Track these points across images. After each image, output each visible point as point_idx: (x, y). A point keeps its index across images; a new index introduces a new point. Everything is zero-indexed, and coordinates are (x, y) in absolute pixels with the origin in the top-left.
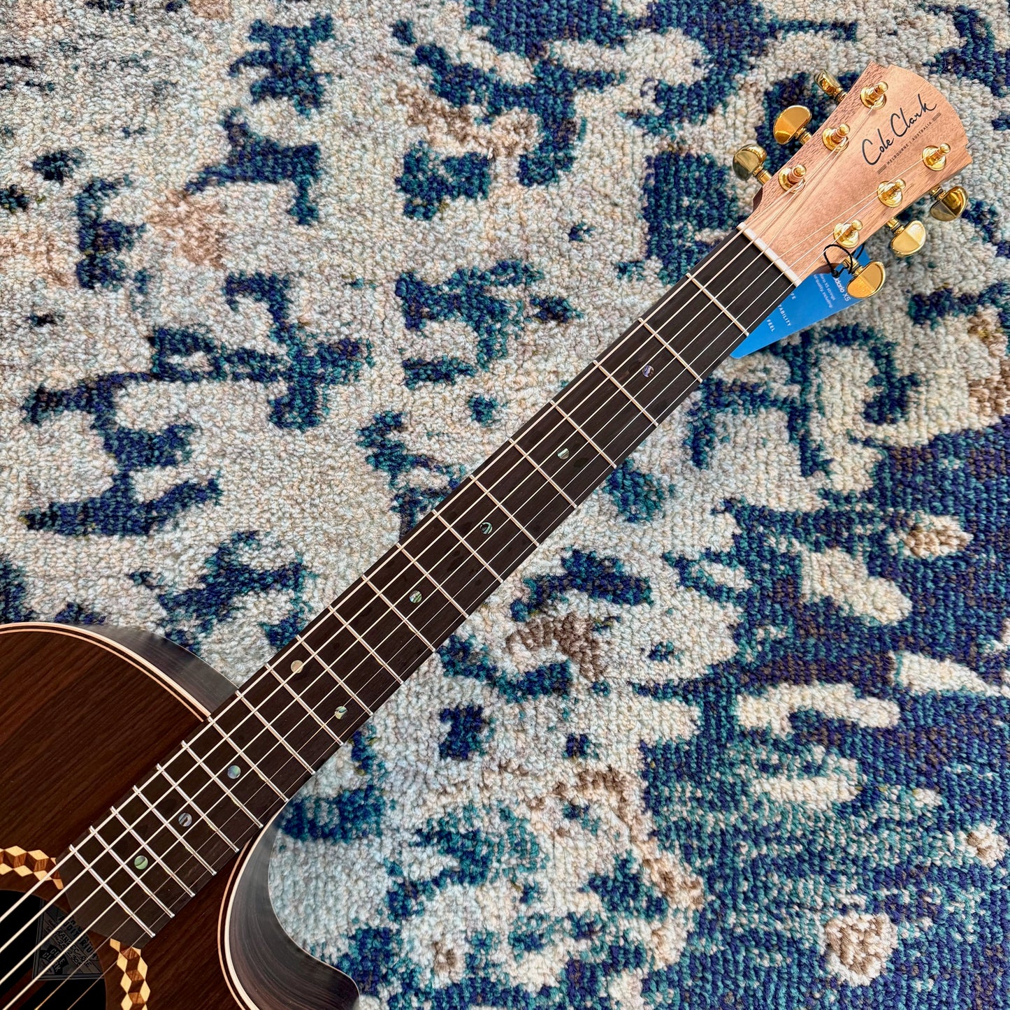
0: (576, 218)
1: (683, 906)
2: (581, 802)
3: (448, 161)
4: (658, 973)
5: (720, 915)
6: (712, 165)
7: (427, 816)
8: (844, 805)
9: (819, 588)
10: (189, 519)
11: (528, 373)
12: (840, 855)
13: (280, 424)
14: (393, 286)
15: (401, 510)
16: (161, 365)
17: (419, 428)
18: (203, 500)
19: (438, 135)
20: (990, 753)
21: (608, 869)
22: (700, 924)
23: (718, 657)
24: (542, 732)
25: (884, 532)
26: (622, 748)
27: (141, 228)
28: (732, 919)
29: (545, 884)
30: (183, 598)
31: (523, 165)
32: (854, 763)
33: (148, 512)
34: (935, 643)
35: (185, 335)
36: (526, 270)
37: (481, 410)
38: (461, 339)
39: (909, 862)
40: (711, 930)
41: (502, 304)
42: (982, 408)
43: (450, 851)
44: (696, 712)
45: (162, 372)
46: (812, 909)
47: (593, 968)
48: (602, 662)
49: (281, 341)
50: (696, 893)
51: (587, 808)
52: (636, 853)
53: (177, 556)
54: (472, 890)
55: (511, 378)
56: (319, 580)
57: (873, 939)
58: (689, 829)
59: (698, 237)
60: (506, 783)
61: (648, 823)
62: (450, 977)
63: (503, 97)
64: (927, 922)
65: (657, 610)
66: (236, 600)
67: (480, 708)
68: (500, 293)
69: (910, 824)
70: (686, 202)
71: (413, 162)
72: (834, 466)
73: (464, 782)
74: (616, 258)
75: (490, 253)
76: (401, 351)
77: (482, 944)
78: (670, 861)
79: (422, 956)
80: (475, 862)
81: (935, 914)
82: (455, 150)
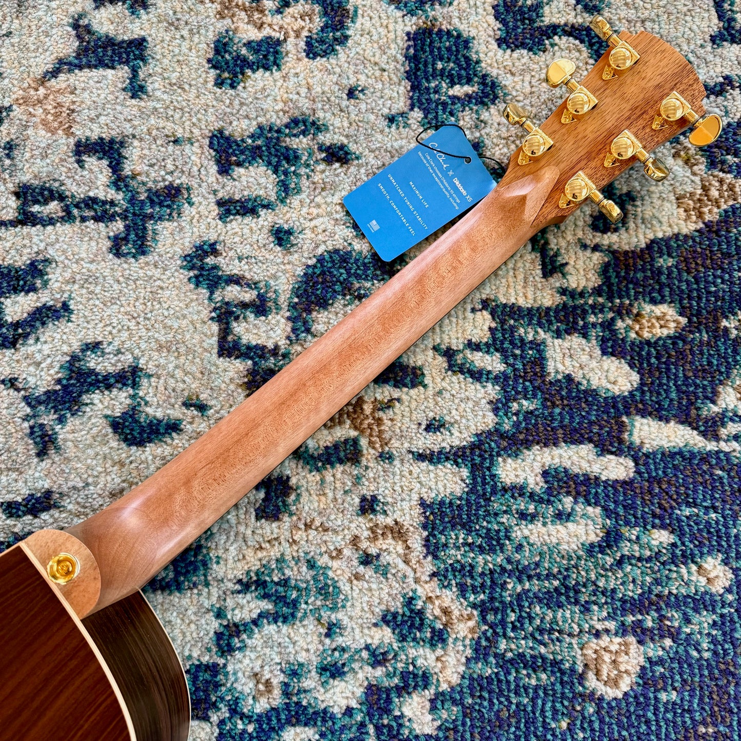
0: (352, 81)
1: (461, 635)
2: (373, 551)
3: (248, 44)
4: (443, 694)
5: (492, 641)
6: (459, 36)
7: (246, 568)
8: (592, 545)
9: (561, 368)
10: (47, 334)
11: (318, 206)
12: (591, 588)
13: (118, 254)
14: (207, 141)
15: (219, 319)
16: (25, 213)
17: (231, 253)
18: (58, 318)
19: (241, 25)
20: (713, 498)
21: (397, 606)
22: (476, 650)
23: (481, 427)
24: (339, 495)
25: (613, 319)
26: (406, 505)
27: (9, 109)
28: (503, 645)
29: (346, 621)
30: (43, 398)
31: (308, 44)
32: (598, 510)
33: (15, 330)
34: (661, 408)
35: (43, 188)
36: (313, 123)
37: (282, 237)
38: (263, 180)
39: (650, 591)
40: (486, 655)
41: (295, 151)
42: (688, 217)
43: (266, 596)
44: (465, 472)
45: (26, 219)
46: (570, 635)
47: (388, 691)
48: (386, 436)
49: (118, 189)
50: (471, 624)
51: (378, 556)
52: (420, 591)
53: (38, 364)
54: (285, 629)
55: (305, 210)
56: (153, 380)
57: (623, 658)
58: (464, 570)
59: (451, 92)
60: (310, 538)
61: (429, 566)
62: (269, 703)
64: (668, 642)
65: (430, 392)
66: (85, 398)
67: (288, 478)
68: (293, 143)
69: (649, 559)
70: (440, 65)
71: (221, 46)
72: (569, 268)
73: (276, 539)
74: (386, 111)
75: (285, 112)
76: (215, 192)
77: (294, 674)
78: (449, 597)
79: (245, 686)
80: (287, 605)
81: (674, 635)
82: (254, 35)
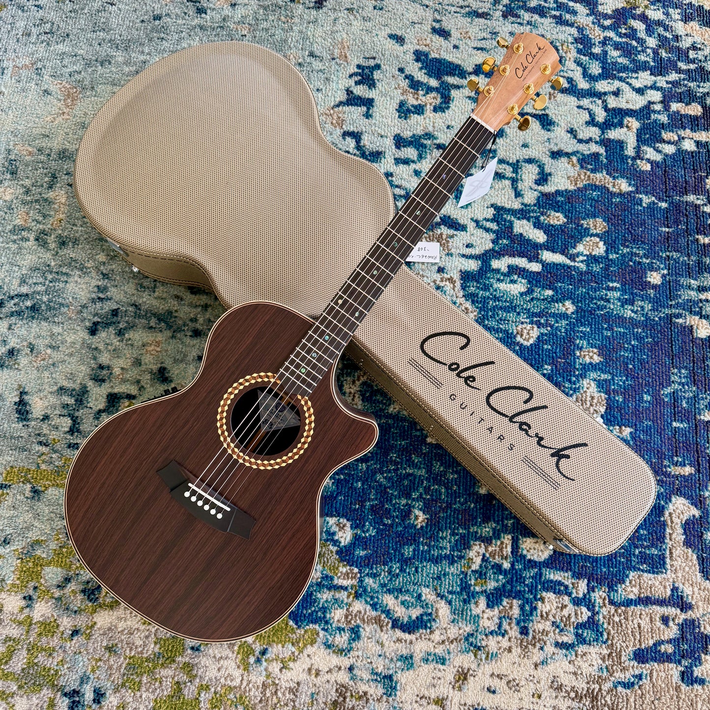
0: (450, 124)
3: (413, 106)
9: (519, 231)
12: (521, 307)
14: (393, 137)
17: (398, 177)
19: (410, 98)
23: (487, 248)
24: (430, 265)
25: (539, 216)
26: (455, 271)
31: (435, 108)
32: (527, 281)
34: (554, 248)
36: (433, 136)
37: (417, 173)
38: (412, 153)
39: (543, 311)
42: (572, 183)
44: (480, 263)
46: (512, 322)
48: (450, 247)
49: (358, 150)
50: (475, 313)
51: (443, 287)
52: (457, 301)
57: (531, 332)
63: (429, 89)
64: (549, 328)
68: (425, 142)
69: (543, 300)
71: (402, 104)
75: (423, 130)
76: (394, 155)
81: (552, 326)
82: (416, 103)
